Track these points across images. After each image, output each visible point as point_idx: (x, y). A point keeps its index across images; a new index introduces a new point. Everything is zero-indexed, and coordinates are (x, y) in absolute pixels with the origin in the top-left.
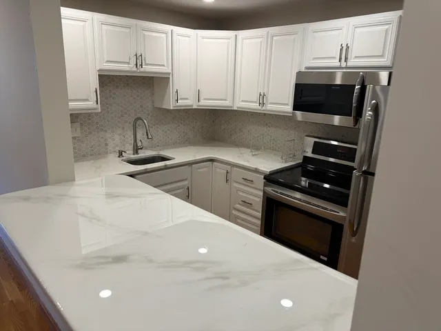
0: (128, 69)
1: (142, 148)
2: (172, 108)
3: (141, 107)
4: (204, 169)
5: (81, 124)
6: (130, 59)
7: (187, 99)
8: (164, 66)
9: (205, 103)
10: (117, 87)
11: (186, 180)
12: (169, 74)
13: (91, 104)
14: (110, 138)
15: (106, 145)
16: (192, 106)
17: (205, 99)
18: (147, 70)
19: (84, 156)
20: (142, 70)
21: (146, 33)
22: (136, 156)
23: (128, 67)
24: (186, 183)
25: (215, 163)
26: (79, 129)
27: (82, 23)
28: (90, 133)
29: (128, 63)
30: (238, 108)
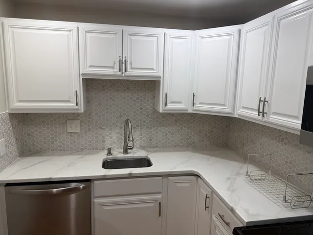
0: (112, 73)
1: (131, 149)
2: (160, 112)
3: (141, 108)
4: (185, 184)
5: (82, 122)
6: (114, 64)
7: (180, 103)
8: (153, 69)
9: (201, 108)
10: (118, 90)
11: (160, 193)
12: (160, 77)
13: (72, 105)
14: (108, 136)
15: (104, 141)
16: (187, 110)
17: (201, 103)
18: (133, 74)
19: (82, 149)
20: (127, 73)
21: (133, 38)
22: (126, 155)
23: (111, 72)
24: (159, 196)
25: (199, 179)
26: (79, 126)
27: (68, 33)
28: (89, 130)
29: (113, 68)
30: (239, 115)
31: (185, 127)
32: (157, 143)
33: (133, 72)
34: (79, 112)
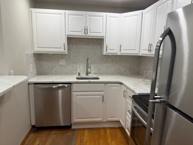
0: (81, 35)
1: (90, 73)
2: (104, 54)
3: (95, 54)
4: (115, 87)
5: (66, 60)
6: (82, 30)
7: (114, 50)
8: (100, 33)
9: (124, 52)
10: (83, 44)
12: (104, 37)
13: (62, 50)
14: (78, 67)
15: (76, 70)
16: (117, 54)
17: (124, 50)
18: (91, 35)
19: (66, 74)
20: (88, 35)
21: (91, 17)
22: (87, 76)
24: (103, 93)
25: (122, 85)
26: (64, 62)
27: (60, 15)
28: (70, 64)
29: (81, 32)
30: (142, 54)
31: (117, 64)
32: (103, 72)
33: (91, 34)
34: (65, 53)
